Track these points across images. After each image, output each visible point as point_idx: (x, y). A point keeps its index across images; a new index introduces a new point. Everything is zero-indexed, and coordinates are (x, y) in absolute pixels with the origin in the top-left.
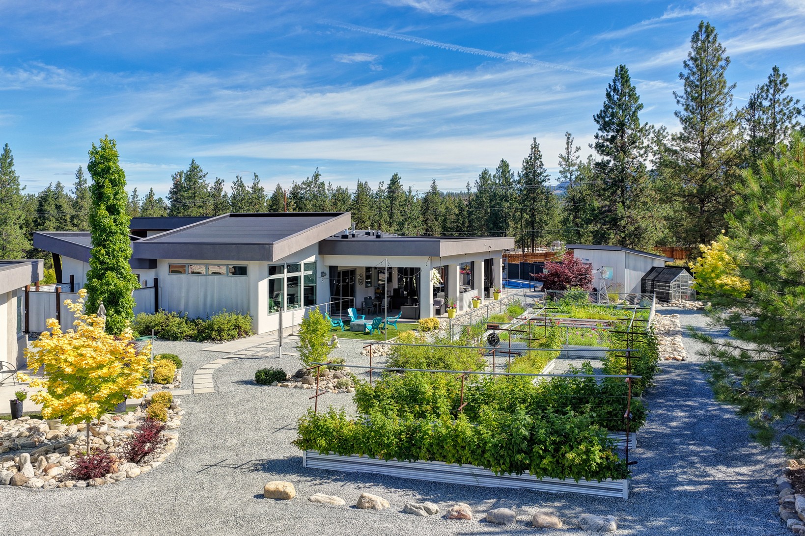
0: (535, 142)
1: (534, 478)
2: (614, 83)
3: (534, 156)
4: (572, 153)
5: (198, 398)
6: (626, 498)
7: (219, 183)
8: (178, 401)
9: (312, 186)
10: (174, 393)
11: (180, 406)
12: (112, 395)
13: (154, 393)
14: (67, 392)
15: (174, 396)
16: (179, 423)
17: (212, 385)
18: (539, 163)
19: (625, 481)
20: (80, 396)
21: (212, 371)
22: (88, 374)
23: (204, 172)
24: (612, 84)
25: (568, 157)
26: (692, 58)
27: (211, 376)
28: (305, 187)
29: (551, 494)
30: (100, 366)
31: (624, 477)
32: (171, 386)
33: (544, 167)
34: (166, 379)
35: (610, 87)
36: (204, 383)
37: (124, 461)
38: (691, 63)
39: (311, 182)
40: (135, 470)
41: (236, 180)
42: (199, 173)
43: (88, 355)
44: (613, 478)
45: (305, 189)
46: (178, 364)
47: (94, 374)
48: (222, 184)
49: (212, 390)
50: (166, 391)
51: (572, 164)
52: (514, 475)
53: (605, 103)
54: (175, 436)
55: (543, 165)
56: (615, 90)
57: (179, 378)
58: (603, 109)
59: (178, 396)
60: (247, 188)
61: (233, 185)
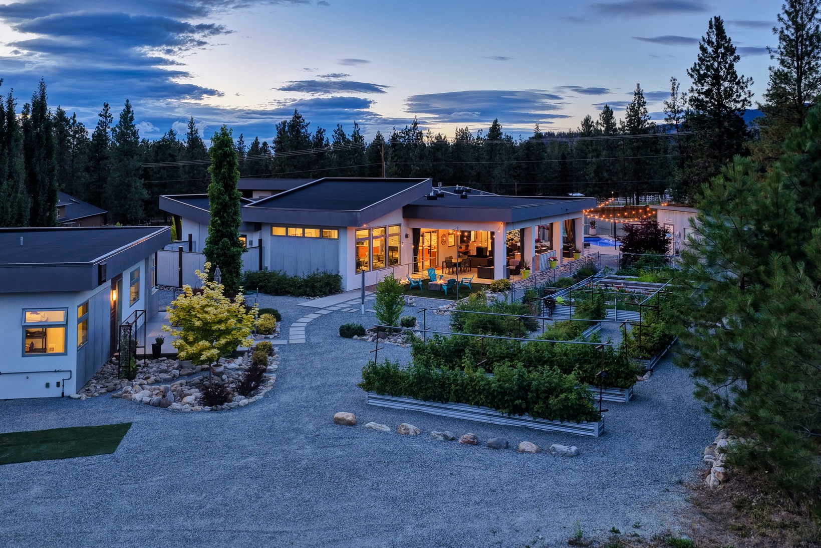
0: (638, 88)
1: (531, 419)
2: (709, 35)
3: (638, 103)
4: (677, 99)
5: (292, 347)
6: (597, 436)
7: (320, 132)
8: (276, 349)
9: (411, 135)
10: (273, 342)
11: (278, 353)
12: (227, 344)
13: (258, 342)
14: (196, 341)
15: (274, 345)
16: (276, 367)
17: (304, 337)
18: (643, 111)
19: (596, 424)
20: (204, 343)
21: (305, 325)
22: (211, 327)
23: (307, 121)
24: (706, 37)
25: (674, 103)
26: (786, 12)
27: (304, 329)
28: (403, 135)
29: (543, 431)
30: (220, 322)
31: (595, 421)
32: (271, 336)
33: (648, 114)
34: (267, 331)
35: (704, 40)
36: (297, 334)
37: (236, 393)
38: (785, 17)
39: (410, 130)
40: (244, 401)
41: (336, 128)
42: (302, 122)
43: (212, 312)
44: (588, 421)
45: (404, 137)
46: (278, 318)
47: (216, 327)
48: (324, 133)
49: (304, 341)
50: (267, 341)
51: (678, 111)
52: (517, 416)
53: (699, 56)
54: (273, 377)
55: (647, 112)
56: (710, 42)
57: (278, 329)
58: (697, 61)
59: (277, 345)
60: (347, 137)
61: (334, 134)
